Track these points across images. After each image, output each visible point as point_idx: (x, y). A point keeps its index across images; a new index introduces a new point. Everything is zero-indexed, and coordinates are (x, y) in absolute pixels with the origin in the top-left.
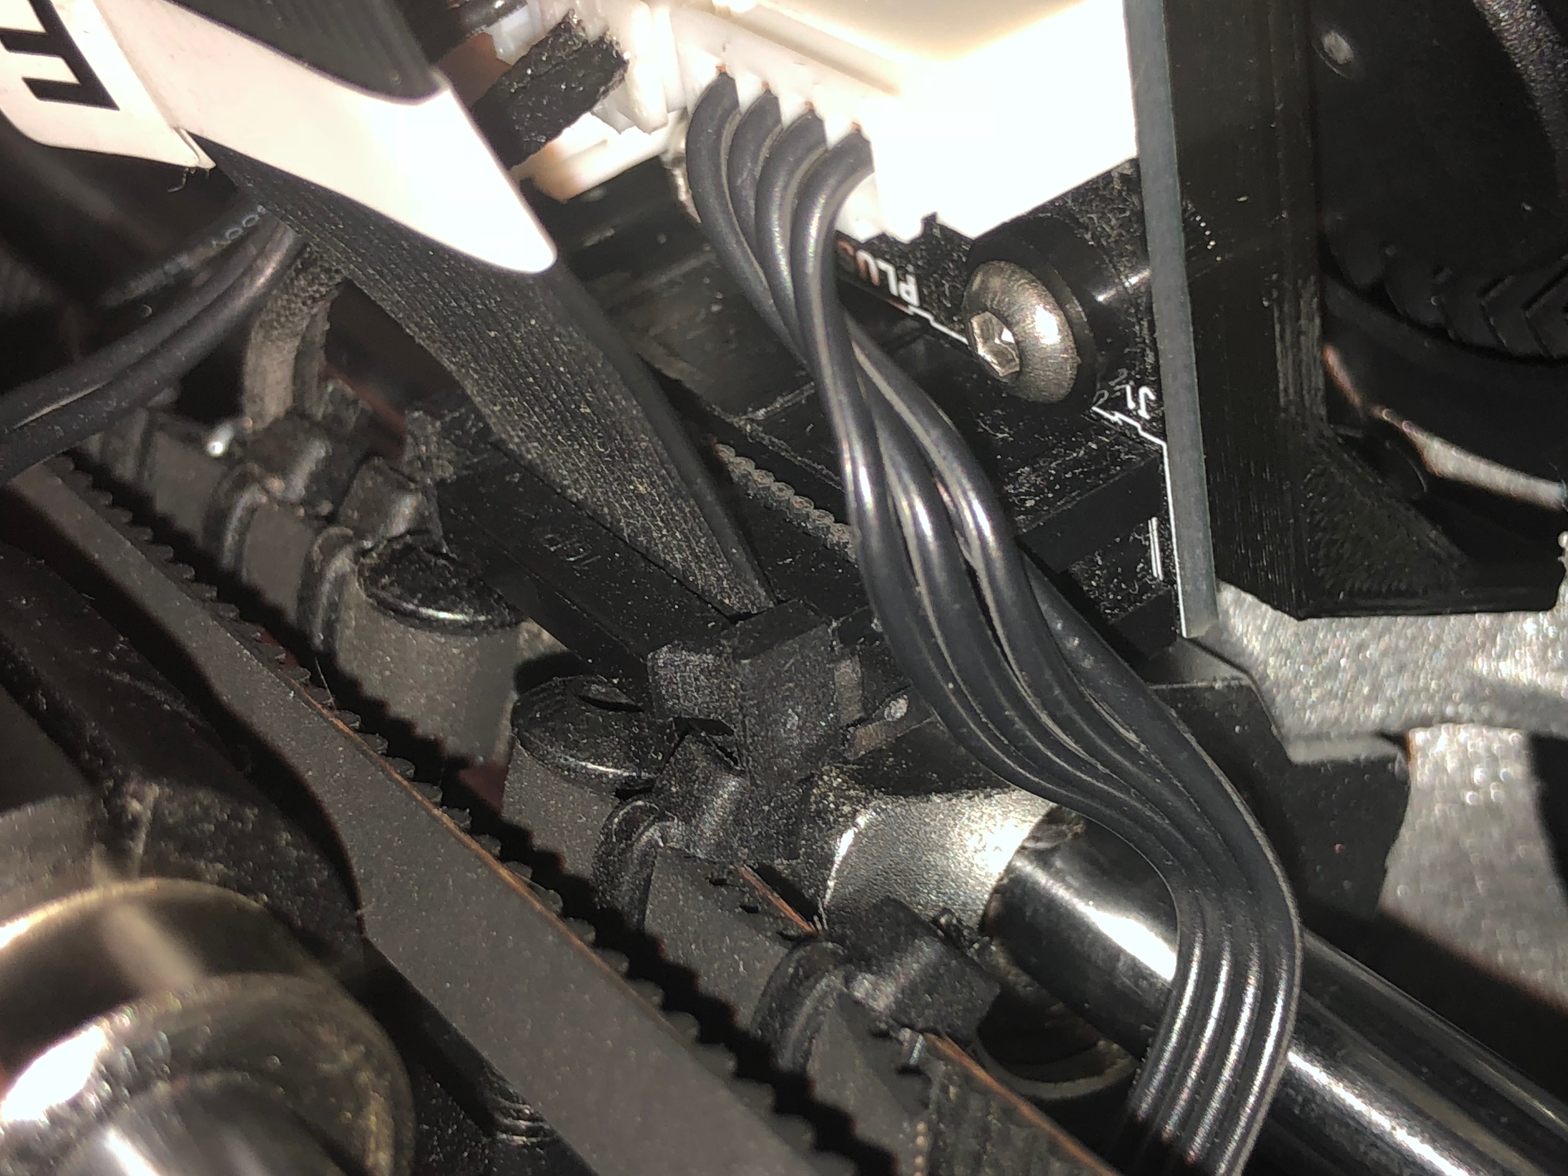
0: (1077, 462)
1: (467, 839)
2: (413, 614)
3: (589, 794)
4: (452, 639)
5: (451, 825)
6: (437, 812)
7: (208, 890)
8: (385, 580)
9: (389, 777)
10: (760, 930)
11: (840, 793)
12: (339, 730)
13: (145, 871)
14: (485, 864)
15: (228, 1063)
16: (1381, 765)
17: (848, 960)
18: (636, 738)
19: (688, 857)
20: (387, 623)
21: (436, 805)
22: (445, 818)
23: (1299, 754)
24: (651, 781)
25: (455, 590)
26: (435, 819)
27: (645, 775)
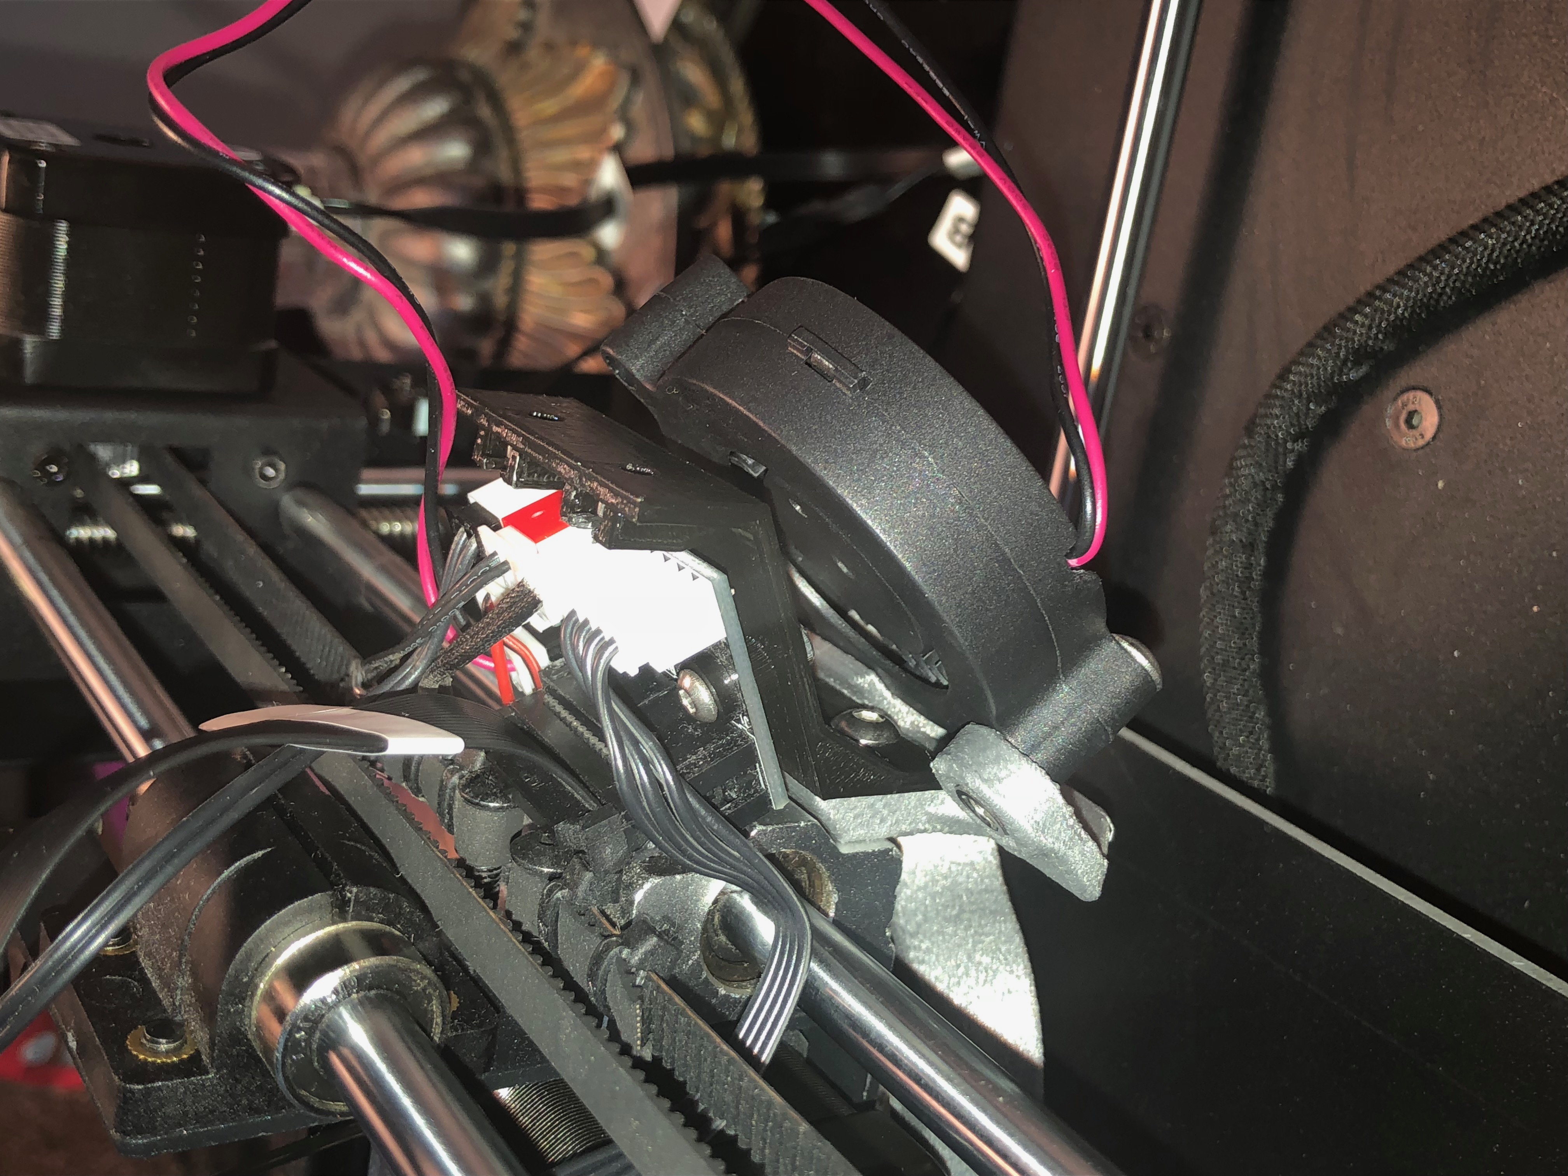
0: (722, 745)
1: (480, 900)
2: (478, 804)
3: (537, 879)
4: (494, 814)
5: (475, 895)
6: (471, 890)
7: (375, 925)
8: (468, 790)
9: (455, 875)
10: (593, 932)
11: (639, 875)
12: (439, 857)
13: (353, 919)
14: (486, 911)
15: (379, 987)
16: (887, 851)
17: (622, 944)
18: (556, 856)
19: (572, 904)
20: (469, 807)
21: (472, 887)
22: (474, 893)
23: (844, 850)
24: (561, 873)
25: (495, 794)
26: (470, 893)
27: (559, 871)
